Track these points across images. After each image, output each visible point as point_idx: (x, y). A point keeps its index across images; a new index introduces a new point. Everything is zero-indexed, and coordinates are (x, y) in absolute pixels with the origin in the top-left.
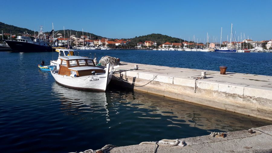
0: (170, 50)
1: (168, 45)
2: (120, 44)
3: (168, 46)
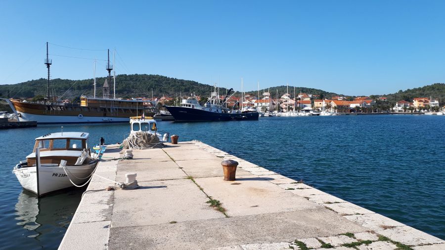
2: (358, 105)
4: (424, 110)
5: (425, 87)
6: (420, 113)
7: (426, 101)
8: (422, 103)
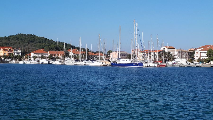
0: (40, 63)
1: (42, 54)
3: (40, 55)
4: (8, 58)
5: (10, 36)
6: (4, 61)
7: (10, 51)
8: (7, 52)
